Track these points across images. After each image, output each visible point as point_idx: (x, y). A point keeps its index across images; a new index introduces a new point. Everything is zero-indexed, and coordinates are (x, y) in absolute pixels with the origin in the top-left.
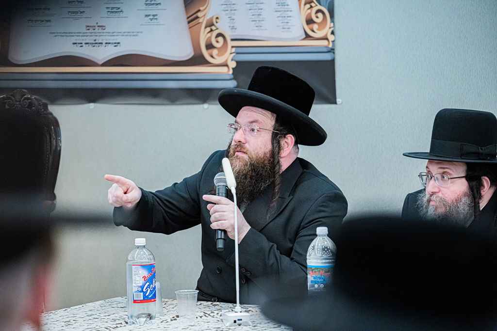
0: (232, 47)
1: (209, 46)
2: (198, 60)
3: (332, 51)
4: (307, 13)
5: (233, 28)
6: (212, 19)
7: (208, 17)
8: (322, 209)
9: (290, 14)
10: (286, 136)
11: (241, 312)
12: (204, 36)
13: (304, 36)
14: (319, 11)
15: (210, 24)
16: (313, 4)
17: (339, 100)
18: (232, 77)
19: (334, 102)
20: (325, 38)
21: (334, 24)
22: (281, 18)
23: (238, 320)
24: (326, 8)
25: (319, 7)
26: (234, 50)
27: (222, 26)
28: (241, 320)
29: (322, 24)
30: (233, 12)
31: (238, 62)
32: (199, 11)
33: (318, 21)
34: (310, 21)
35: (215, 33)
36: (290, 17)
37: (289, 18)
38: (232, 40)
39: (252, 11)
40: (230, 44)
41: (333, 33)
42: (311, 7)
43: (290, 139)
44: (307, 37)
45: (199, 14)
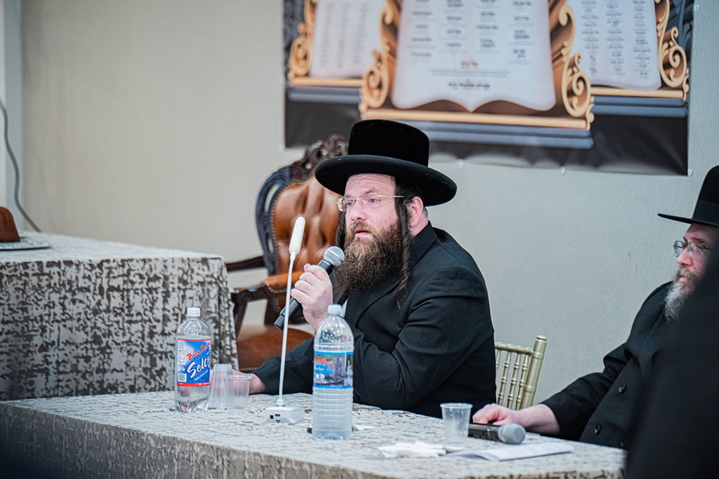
0: (592, 95)
1: (571, 93)
2: (559, 111)
3: (685, 105)
4: (665, 54)
5: (593, 71)
6: (573, 59)
7: (571, 56)
8: (434, 287)
9: (648, 54)
10: (413, 200)
11: (284, 406)
12: (566, 80)
13: (660, 85)
14: (677, 52)
15: (572, 65)
16: (671, 44)
17: (690, 171)
18: (589, 133)
19: (685, 173)
20: (680, 88)
21: (690, 71)
22: (639, 60)
23: (276, 415)
24: (683, 48)
25: (678, 47)
26: (593, 99)
27: (584, 69)
28: (279, 415)
29: (679, 70)
30: (595, 50)
31: (596, 116)
32: (563, 47)
33: (675, 65)
34: (667, 66)
35: (576, 76)
36: (648, 59)
37: (647, 61)
38: (593, 86)
39: (612, 49)
40: (591, 91)
41: (688, 82)
42: (669, 46)
43: (417, 202)
44: (664, 86)
45: (564, 51)
